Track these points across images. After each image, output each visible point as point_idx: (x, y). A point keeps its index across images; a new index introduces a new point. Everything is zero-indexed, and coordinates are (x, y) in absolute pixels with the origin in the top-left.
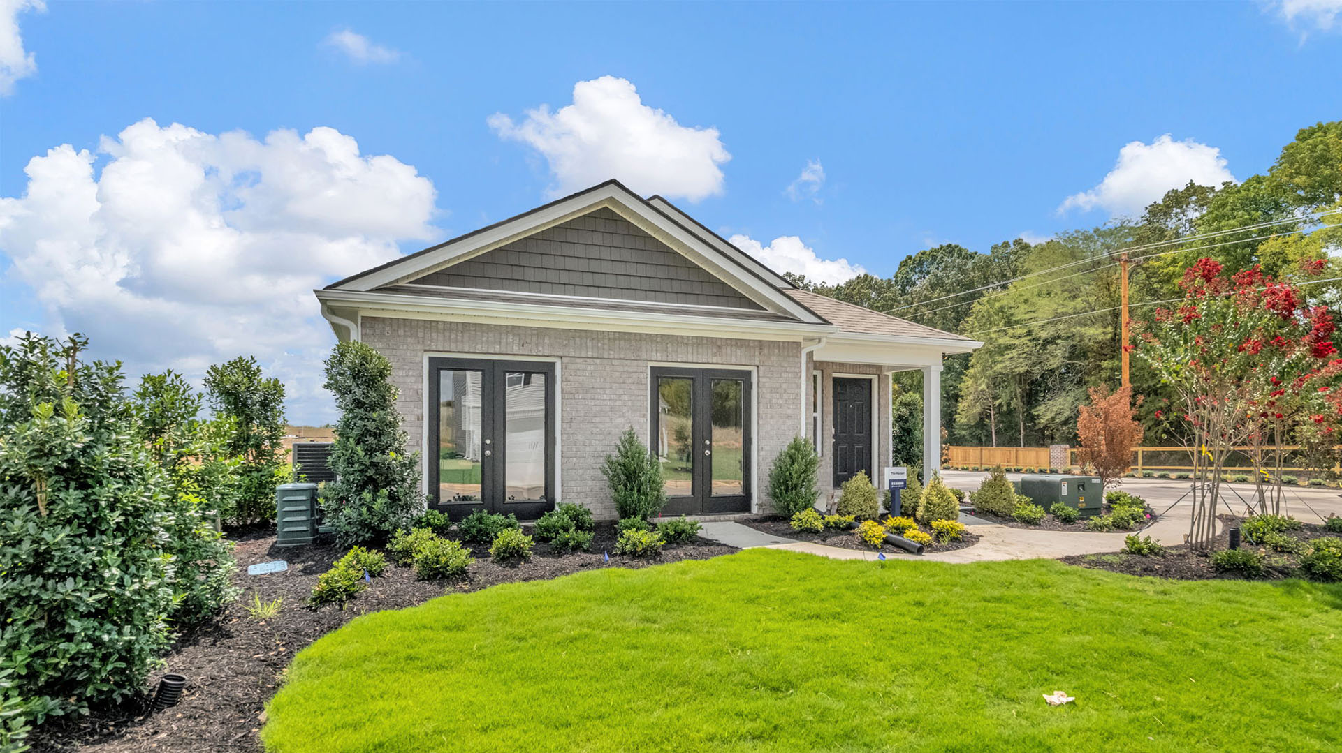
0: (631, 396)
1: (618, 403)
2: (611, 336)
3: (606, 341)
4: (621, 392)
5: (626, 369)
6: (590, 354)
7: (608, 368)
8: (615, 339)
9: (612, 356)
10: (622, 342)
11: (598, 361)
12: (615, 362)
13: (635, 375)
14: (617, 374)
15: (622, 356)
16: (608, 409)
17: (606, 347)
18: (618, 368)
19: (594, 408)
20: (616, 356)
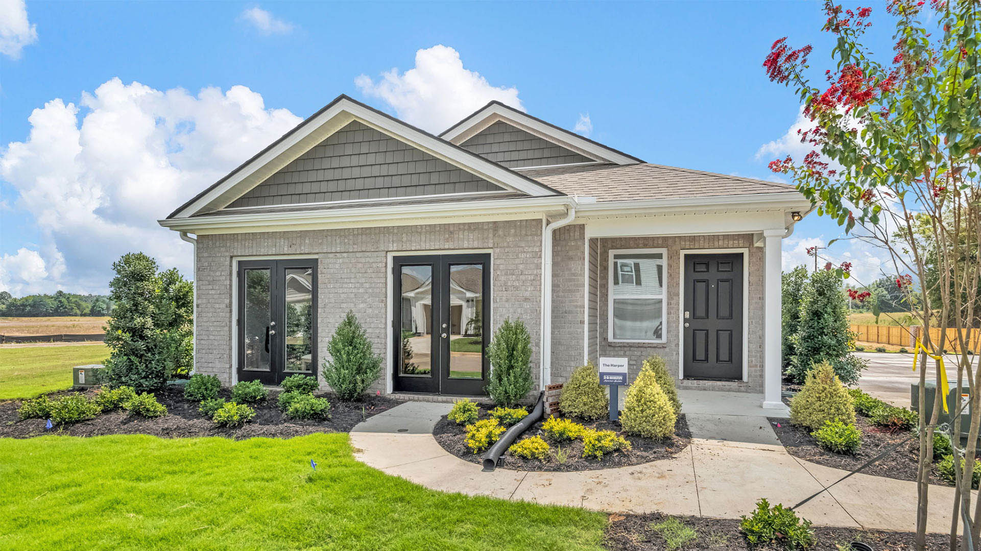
0: (371, 283)
1: (361, 290)
2: (356, 232)
3: (351, 237)
4: (363, 280)
5: (368, 259)
6: (338, 249)
7: (353, 261)
8: (358, 234)
9: (355, 250)
10: (364, 236)
11: (345, 255)
12: (358, 255)
13: (374, 265)
14: (360, 265)
15: (364, 249)
16: (352, 296)
17: (351, 242)
18: (360, 260)
19: (342, 296)
20: (359, 249)
